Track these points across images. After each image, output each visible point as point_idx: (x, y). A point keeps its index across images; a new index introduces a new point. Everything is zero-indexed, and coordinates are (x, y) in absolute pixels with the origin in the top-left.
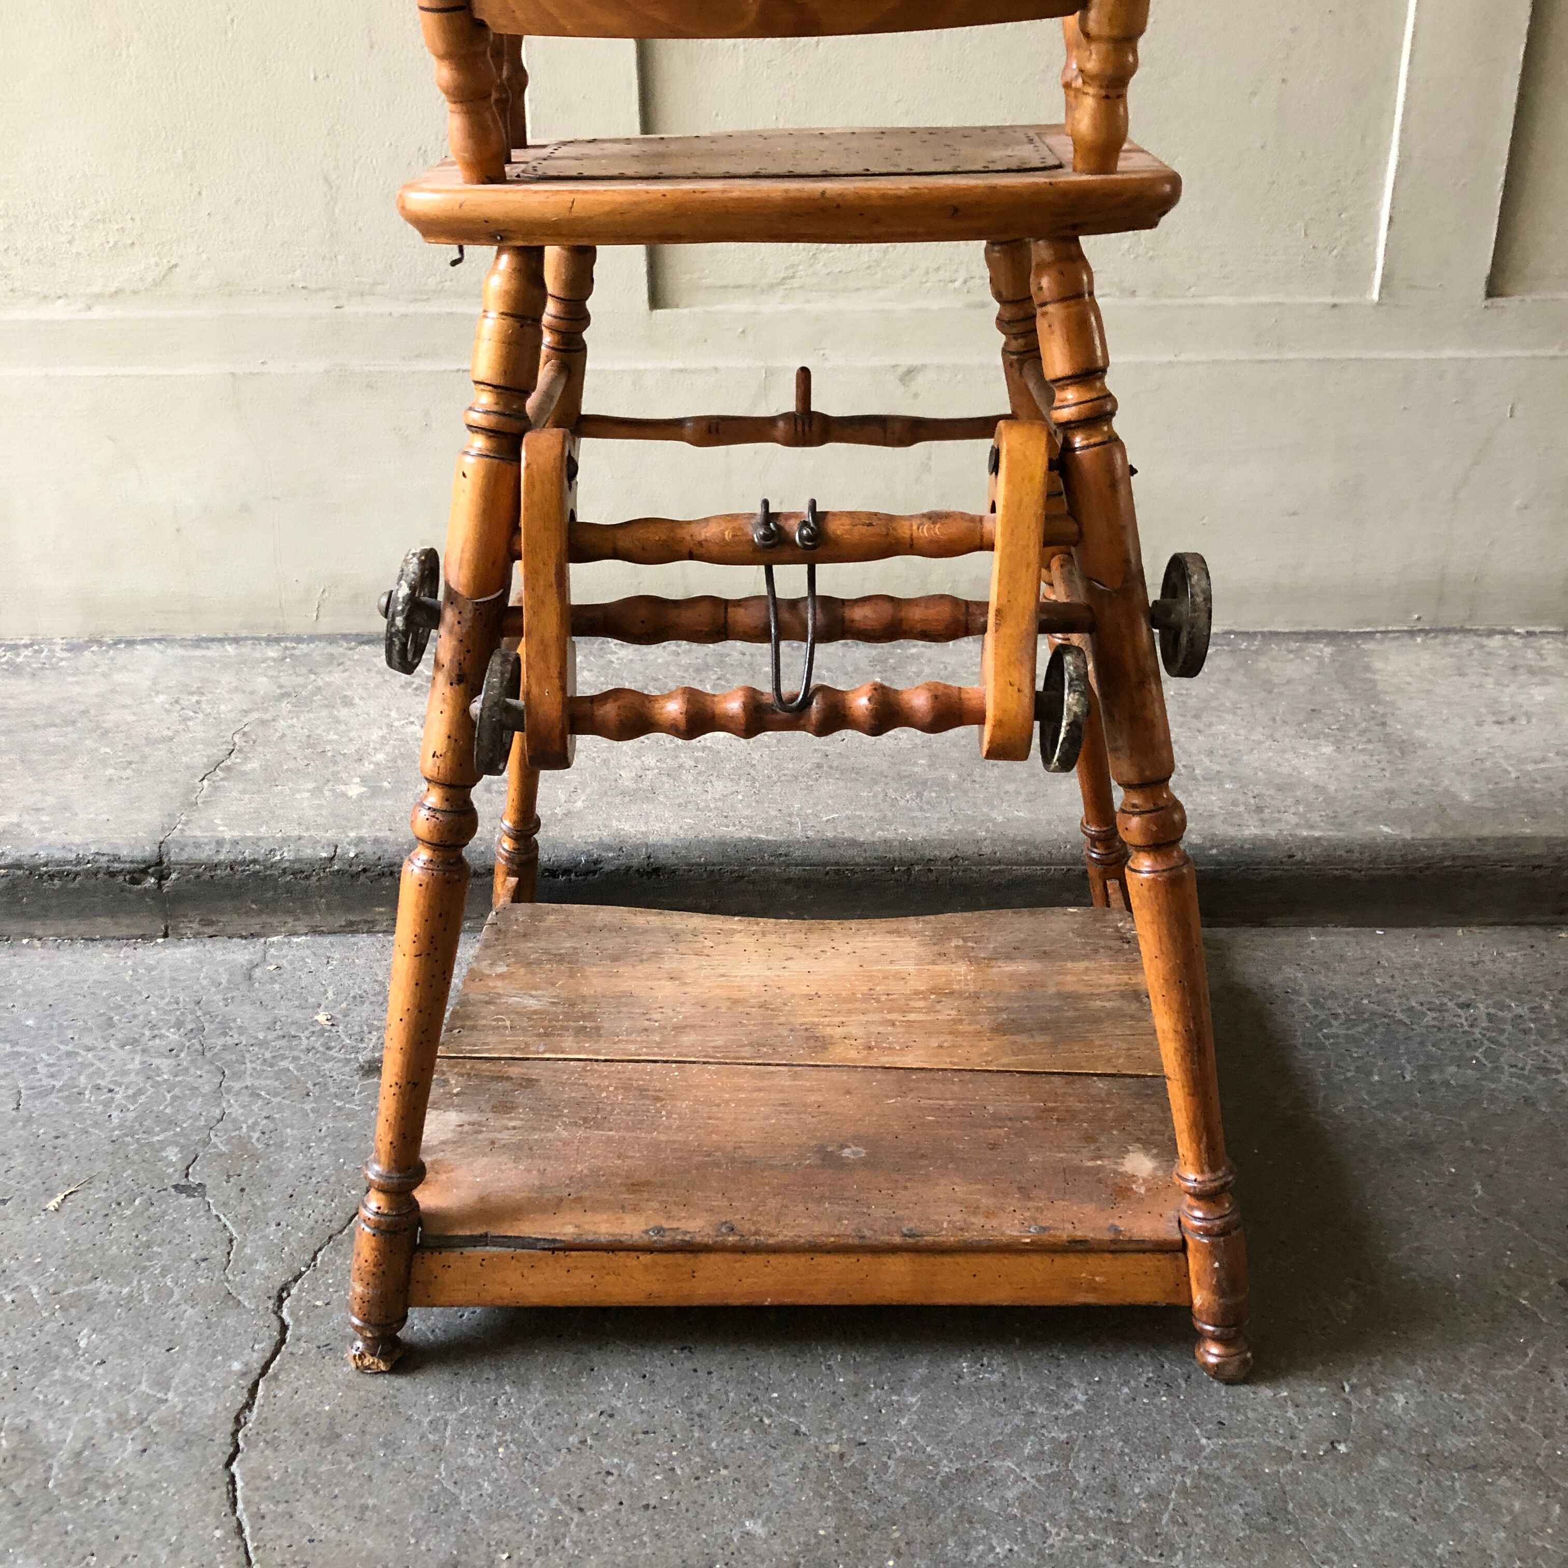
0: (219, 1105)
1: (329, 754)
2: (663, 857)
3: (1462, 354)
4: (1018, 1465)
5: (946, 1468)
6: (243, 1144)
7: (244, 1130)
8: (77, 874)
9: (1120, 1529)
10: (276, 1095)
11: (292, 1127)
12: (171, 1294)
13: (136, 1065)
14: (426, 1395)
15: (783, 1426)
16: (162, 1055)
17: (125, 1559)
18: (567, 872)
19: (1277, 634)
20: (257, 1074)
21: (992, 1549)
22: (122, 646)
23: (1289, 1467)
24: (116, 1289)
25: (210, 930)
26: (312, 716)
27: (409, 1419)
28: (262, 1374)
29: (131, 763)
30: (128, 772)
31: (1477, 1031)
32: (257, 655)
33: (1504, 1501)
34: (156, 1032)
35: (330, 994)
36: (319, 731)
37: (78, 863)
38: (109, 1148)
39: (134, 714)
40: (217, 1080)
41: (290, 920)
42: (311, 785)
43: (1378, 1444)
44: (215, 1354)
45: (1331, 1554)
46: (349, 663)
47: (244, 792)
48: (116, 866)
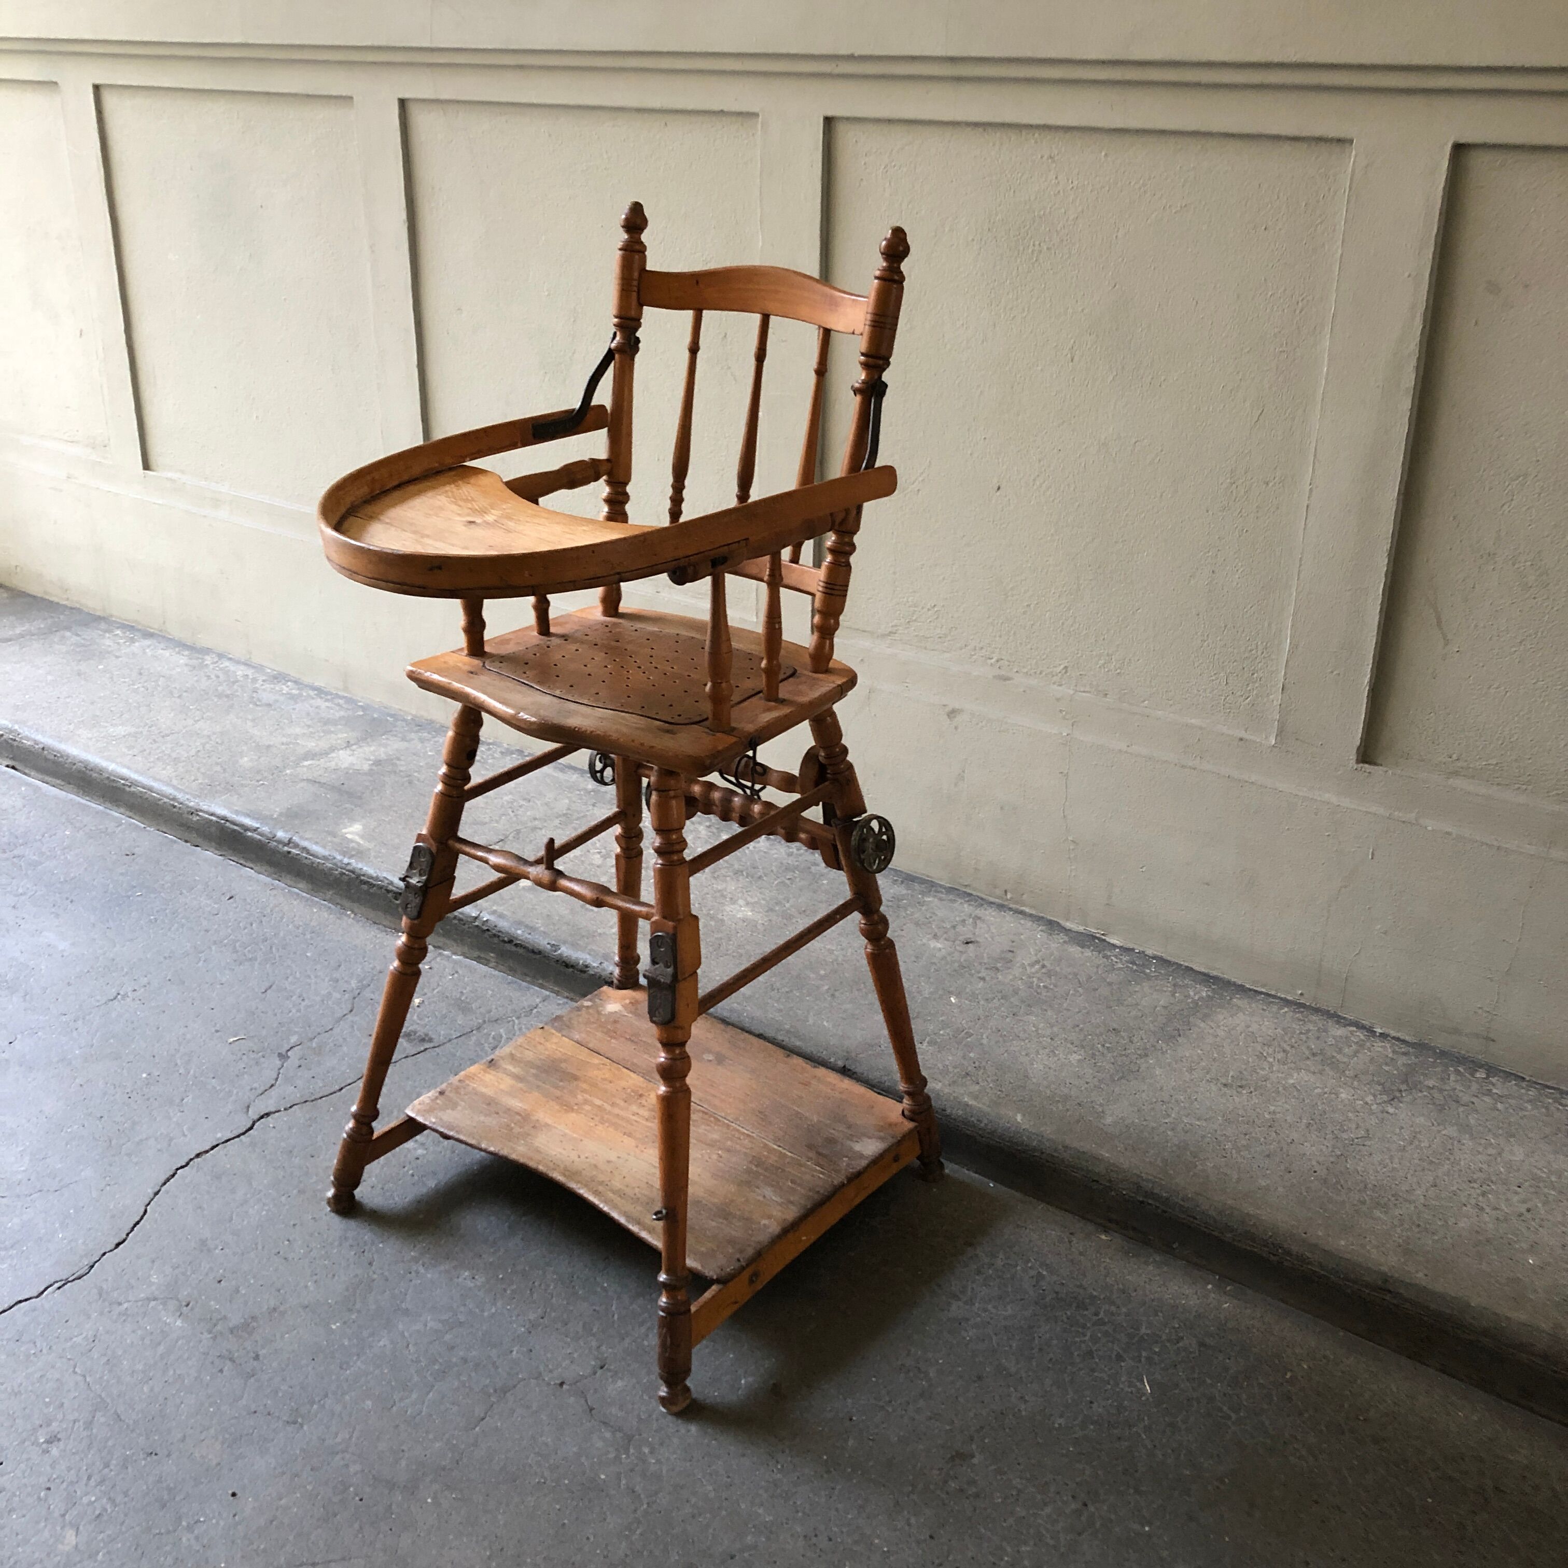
0: (334, 1025)
3: (1334, 800)
6: (323, 1046)
7: (330, 1040)
8: (374, 885)
10: (359, 1030)
11: (348, 1047)
12: (231, 1097)
13: (325, 992)
14: (266, 1179)
16: (339, 992)
19: (1192, 969)
20: (363, 1017)
23: (531, 1380)
27: (250, 1185)
28: (223, 1143)
33: (596, 1440)
34: (349, 980)
35: (436, 991)
38: (276, 1025)
40: (346, 1013)
43: (582, 1393)
44: (218, 1128)
48: (390, 887)
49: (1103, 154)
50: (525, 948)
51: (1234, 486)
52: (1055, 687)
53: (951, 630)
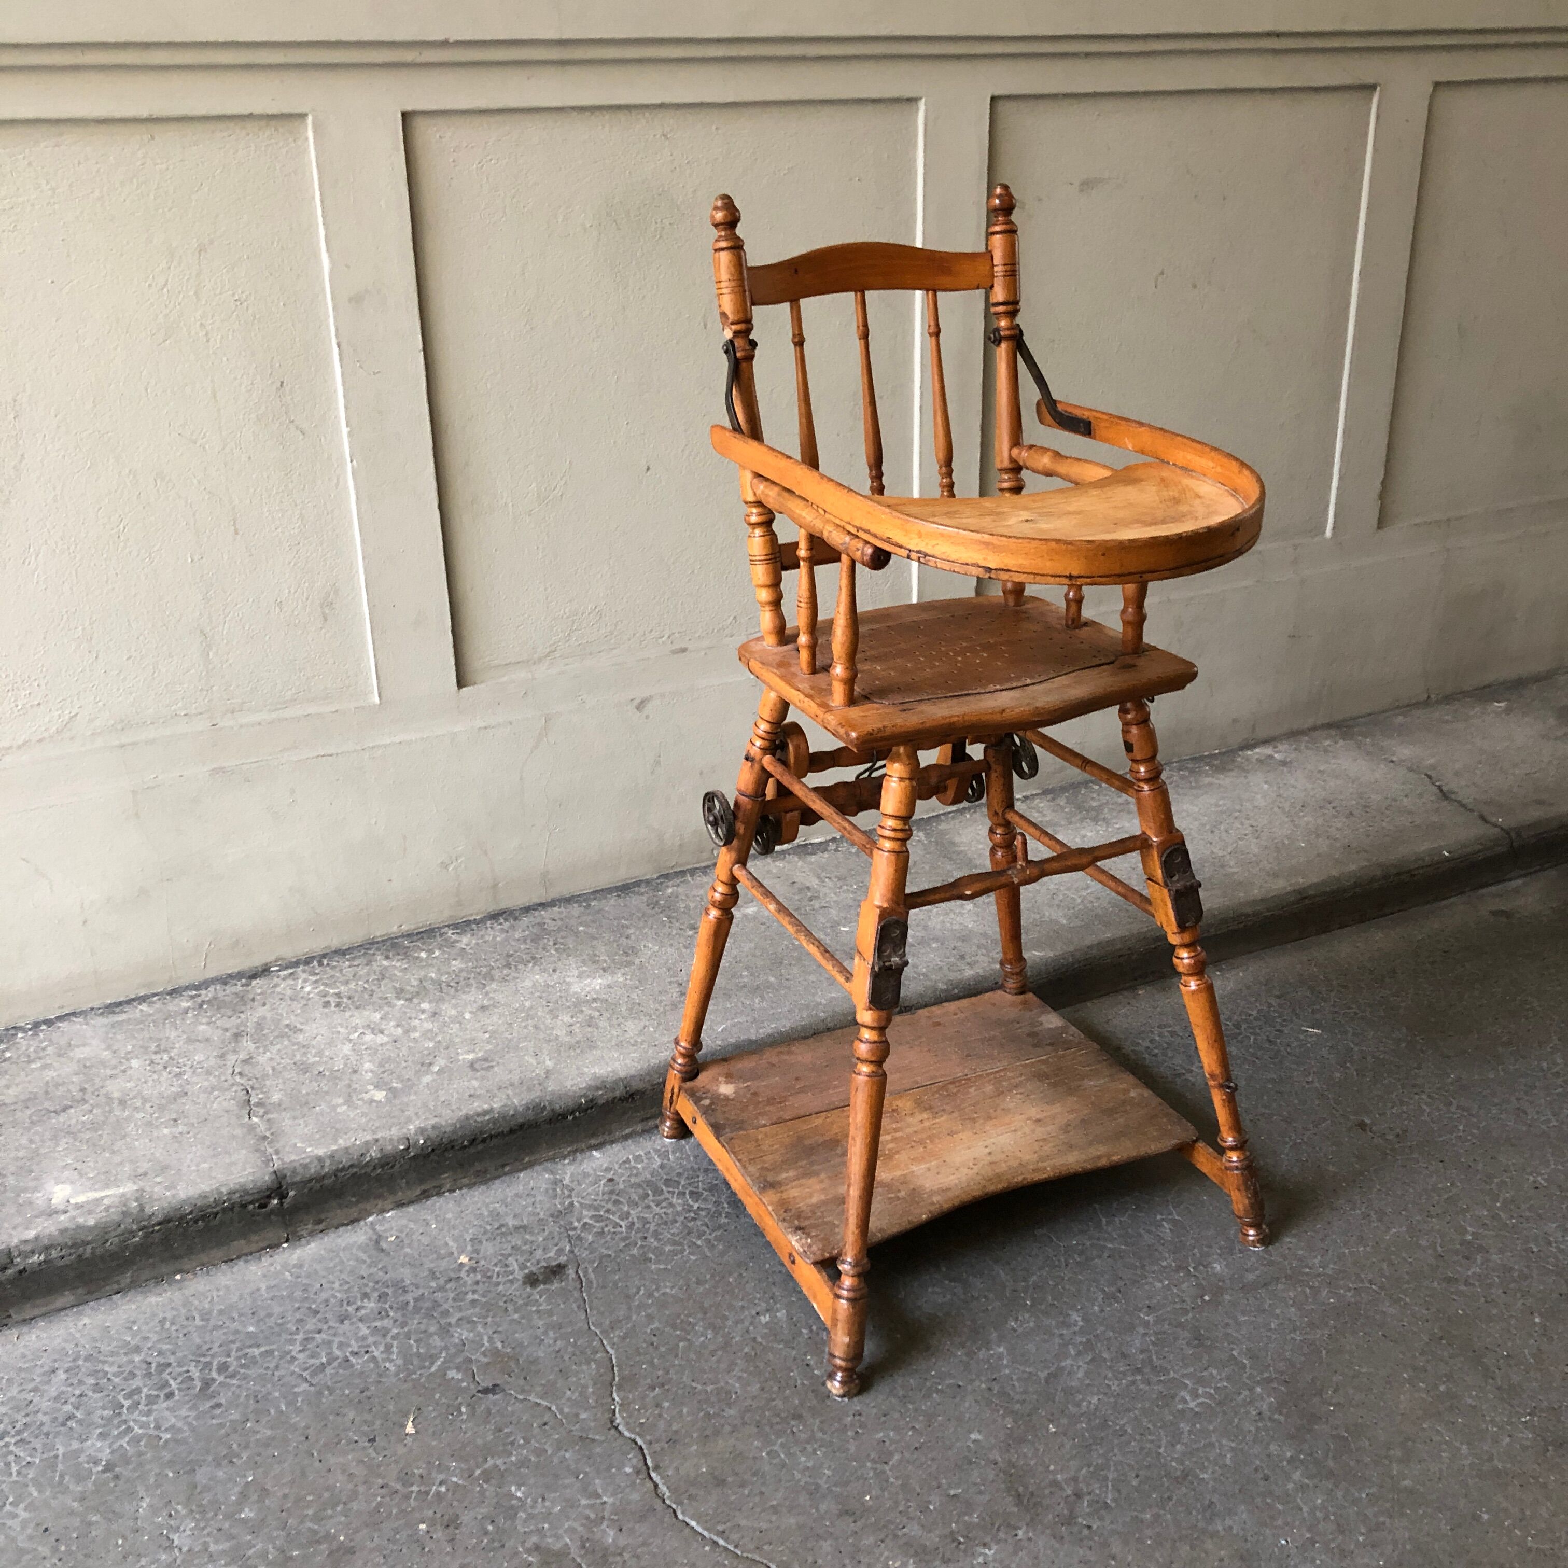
0: (453, 1336)
1: (327, 1073)
2: (636, 1085)
4: (1073, 1361)
5: (1043, 1375)
6: (495, 1352)
7: (487, 1344)
8: (217, 1213)
9: (1138, 1371)
10: (484, 1317)
11: (517, 1332)
12: (545, 1450)
13: (366, 1330)
14: (752, 1443)
15: (950, 1386)
16: (375, 1320)
18: (572, 1113)
20: (458, 1309)
21: (1090, 1402)
22: (45, 1027)
23: (1191, 1315)
24: (506, 1461)
25: (321, 1227)
26: (277, 1047)
27: (755, 1458)
28: (649, 1468)
29: (175, 1120)
30: (183, 1128)
32: (174, 1008)
33: (1285, 1295)
34: (354, 1306)
35: (452, 1243)
36: (298, 1057)
37: (217, 1205)
38: (407, 1386)
39: (128, 1081)
40: (434, 1322)
41: (381, 1202)
42: (339, 1100)
43: (1220, 1290)
44: (608, 1469)
45: (1233, 1346)
46: (258, 997)
47: (295, 1118)
48: (249, 1198)
50: (501, 1135)
52: (728, 639)
53: (616, 625)
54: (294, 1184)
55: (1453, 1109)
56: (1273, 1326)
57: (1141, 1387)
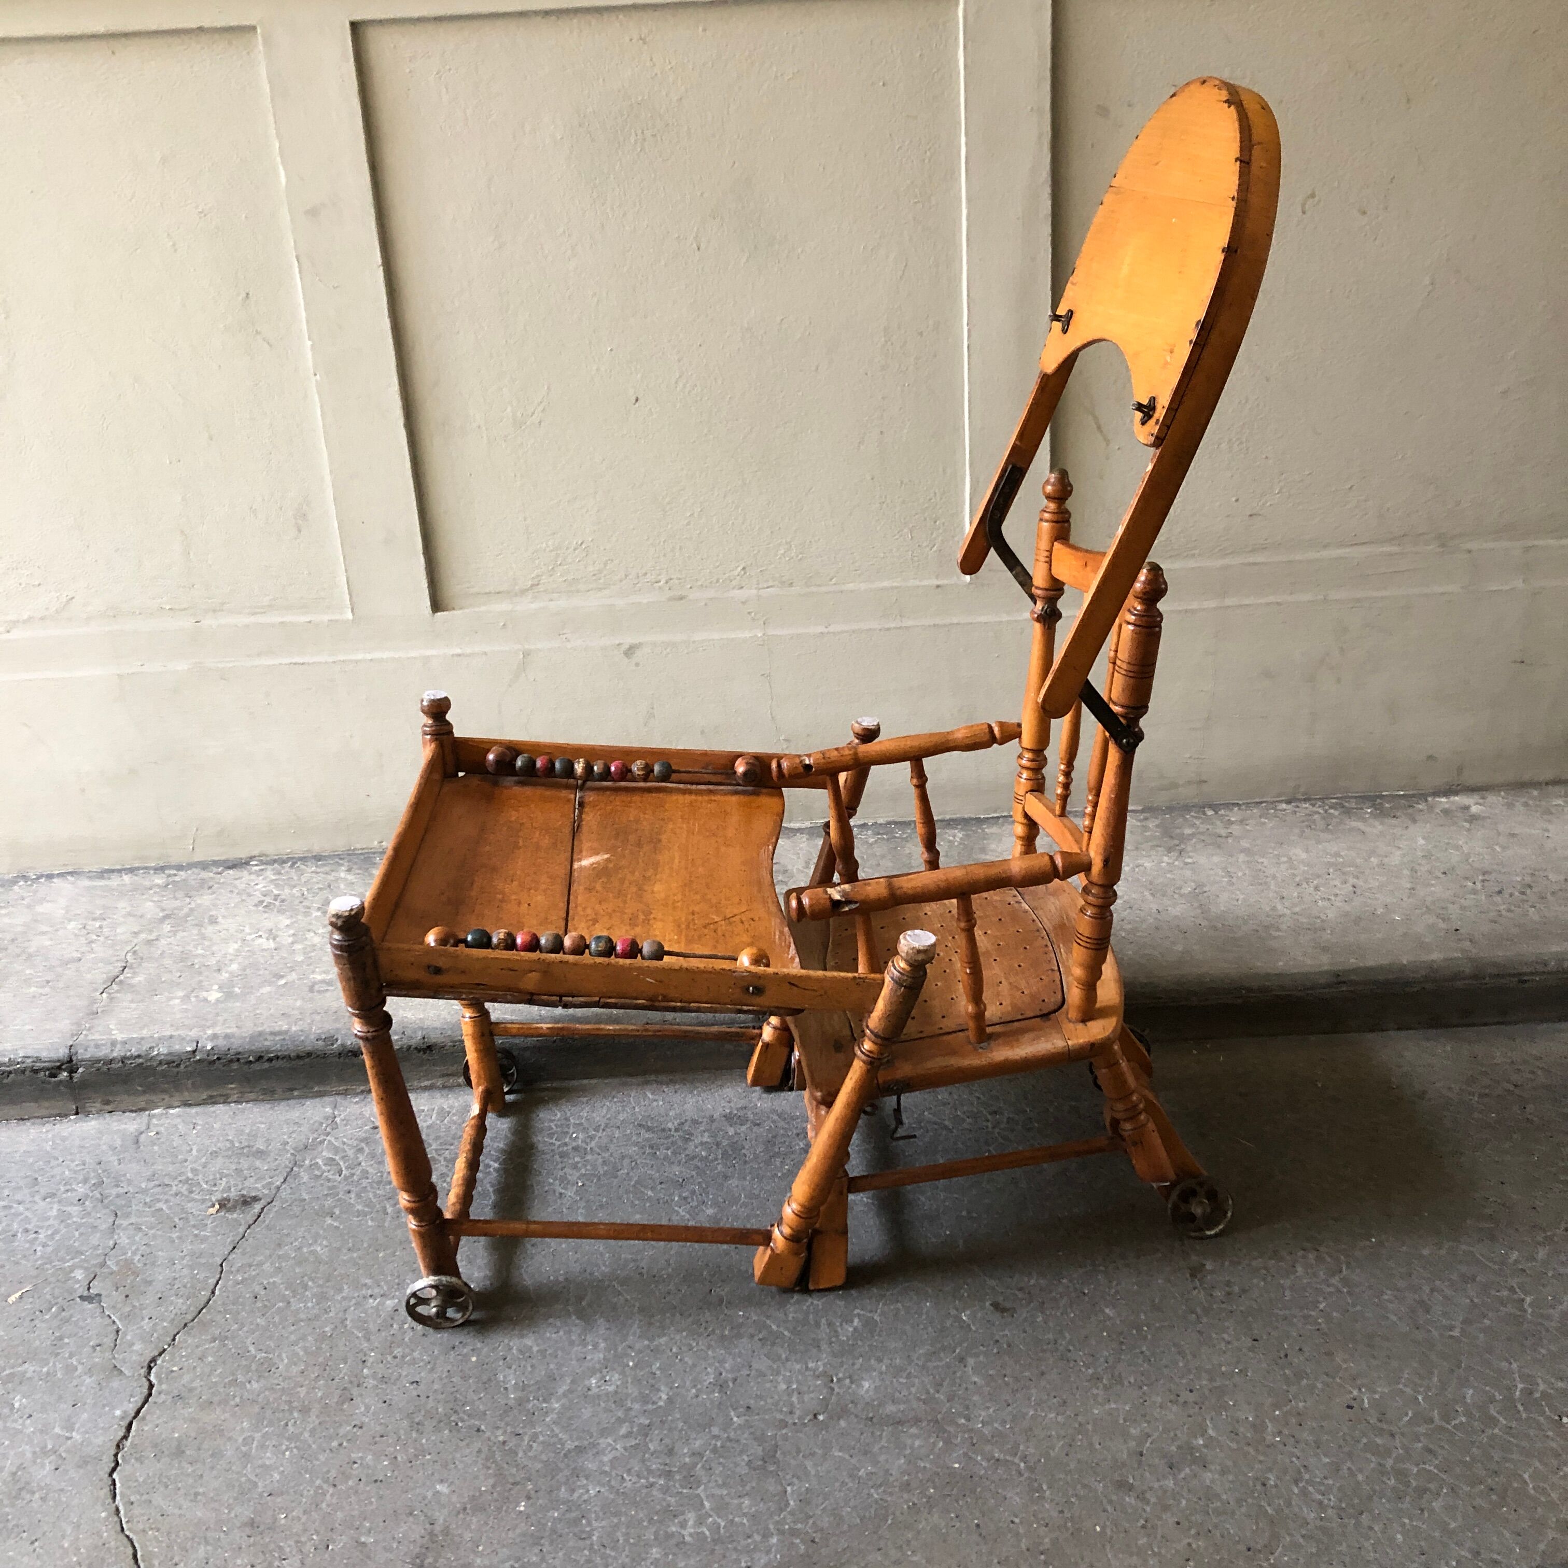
0: (112, 1238)
1: (197, 966)
2: (434, 1038)
4: (614, 1441)
5: (570, 1445)
6: (128, 1263)
7: (129, 1254)
8: (10, 1072)
9: (668, 1474)
10: (151, 1228)
11: (162, 1250)
12: (76, 1370)
13: (54, 1212)
14: (242, 1422)
15: (470, 1427)
16: (72, 1204)
17: (44, 1533)
20: (140, 1214)
21: (588, 1491)
22: (42, 880)
23: (784, 1431)
24: (38, 1369)
25: (109, 1108)
26: (185, 934)
27: (230, 1439)
28: (135, 1417)
29: (48, 982)
30: (47, 990)
31: (997, 1130)
32: (147, 883)
33: (909, 1442)
34: (68, 1187)
35: (194, 1152)
36: (190, 947)
37: (11, 1065)
38: (35, 1273)
39: (51, 939)
40: (111, 1220)
41: (166, 1097)
42: (181, 994)
43: (843, 1412)
44: (104, 1406)
45: (795, 1480)
46: (216, 886)
47: (132, 1001)
48: (39, 1065)
49: (700, 29)
50: (287, 1058)
51: (889, 343)
52: (737, 592)
53: (606, 564)
54: (82, 1061)
55: (1335, 1280)
56: (862, 1473)
57: (655, 1493)
